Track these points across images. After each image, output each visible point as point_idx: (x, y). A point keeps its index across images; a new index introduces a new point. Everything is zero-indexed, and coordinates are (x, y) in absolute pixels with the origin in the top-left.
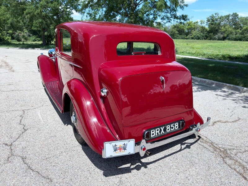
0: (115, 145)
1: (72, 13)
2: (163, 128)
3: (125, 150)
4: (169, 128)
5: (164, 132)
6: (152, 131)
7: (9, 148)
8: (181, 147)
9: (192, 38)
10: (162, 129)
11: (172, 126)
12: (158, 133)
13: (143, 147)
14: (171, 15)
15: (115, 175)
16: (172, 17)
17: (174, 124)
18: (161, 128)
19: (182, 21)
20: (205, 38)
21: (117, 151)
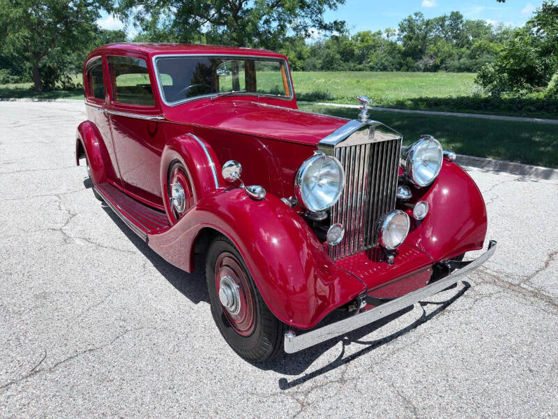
9: (372, 69)
14: (313, 21)
16: (314, 26)
19: (336, 33)
20: (398, 67)
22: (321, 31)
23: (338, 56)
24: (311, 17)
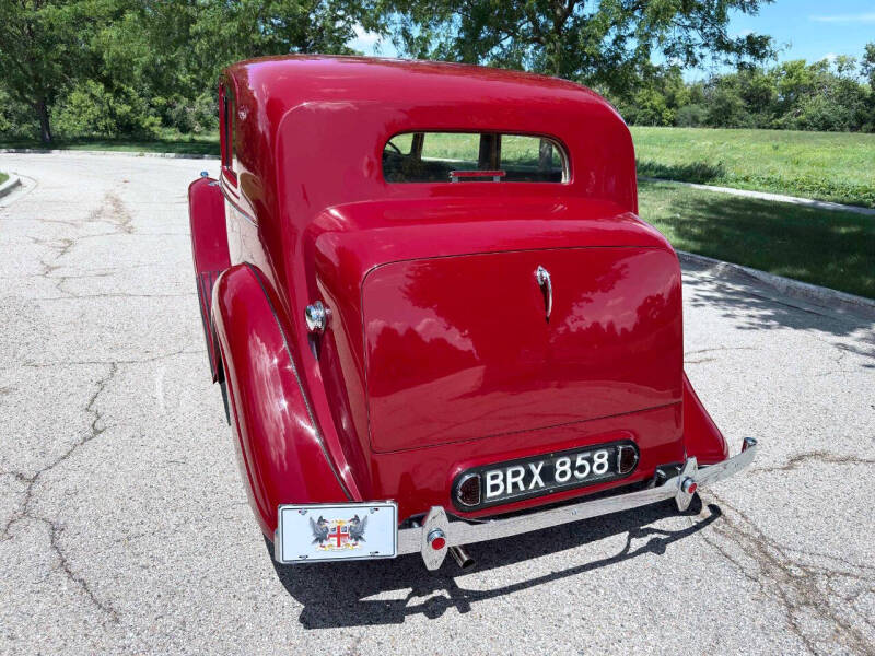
0: (321, 520)
1: (354, 36)
2: (541, 465)
4: (567, 467)
5: (542, 484)
6: (489, 475)
7: (23, 487)
8: (628, 546)
9: (802, 126)
10: (536, 472)
11: (579, 462)
12: (515, 485)
13: (436, 535)
14: (705, 35)
16: (706, 45)
17: (587, 455)
18: (532, 467)
19: (747, 58)
20: (854, 123)
21: (325, 543)
22: (717, 54)
23: (740, 102)
24: (702, 29)
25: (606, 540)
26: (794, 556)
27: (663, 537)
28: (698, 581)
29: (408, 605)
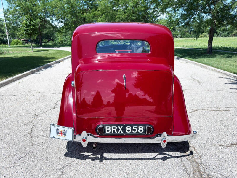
0: (58, 129)
2: (122, 127)
3: (65, 136)
4: (130, 129)
6: (106, 127)
8: (156, 156)
10: (120, 128)
11: (134, 128)
12: (114, 131)
13: (84, 138)
15: (71, 157)
17: (137, 126)
21: (58, 135)
25: (151, 154)
26: (207, 171)
27: (168, 156)
28: (170, 170)
29: (89, 157)
